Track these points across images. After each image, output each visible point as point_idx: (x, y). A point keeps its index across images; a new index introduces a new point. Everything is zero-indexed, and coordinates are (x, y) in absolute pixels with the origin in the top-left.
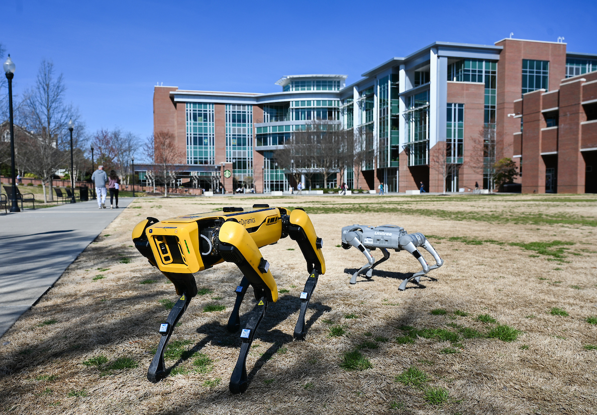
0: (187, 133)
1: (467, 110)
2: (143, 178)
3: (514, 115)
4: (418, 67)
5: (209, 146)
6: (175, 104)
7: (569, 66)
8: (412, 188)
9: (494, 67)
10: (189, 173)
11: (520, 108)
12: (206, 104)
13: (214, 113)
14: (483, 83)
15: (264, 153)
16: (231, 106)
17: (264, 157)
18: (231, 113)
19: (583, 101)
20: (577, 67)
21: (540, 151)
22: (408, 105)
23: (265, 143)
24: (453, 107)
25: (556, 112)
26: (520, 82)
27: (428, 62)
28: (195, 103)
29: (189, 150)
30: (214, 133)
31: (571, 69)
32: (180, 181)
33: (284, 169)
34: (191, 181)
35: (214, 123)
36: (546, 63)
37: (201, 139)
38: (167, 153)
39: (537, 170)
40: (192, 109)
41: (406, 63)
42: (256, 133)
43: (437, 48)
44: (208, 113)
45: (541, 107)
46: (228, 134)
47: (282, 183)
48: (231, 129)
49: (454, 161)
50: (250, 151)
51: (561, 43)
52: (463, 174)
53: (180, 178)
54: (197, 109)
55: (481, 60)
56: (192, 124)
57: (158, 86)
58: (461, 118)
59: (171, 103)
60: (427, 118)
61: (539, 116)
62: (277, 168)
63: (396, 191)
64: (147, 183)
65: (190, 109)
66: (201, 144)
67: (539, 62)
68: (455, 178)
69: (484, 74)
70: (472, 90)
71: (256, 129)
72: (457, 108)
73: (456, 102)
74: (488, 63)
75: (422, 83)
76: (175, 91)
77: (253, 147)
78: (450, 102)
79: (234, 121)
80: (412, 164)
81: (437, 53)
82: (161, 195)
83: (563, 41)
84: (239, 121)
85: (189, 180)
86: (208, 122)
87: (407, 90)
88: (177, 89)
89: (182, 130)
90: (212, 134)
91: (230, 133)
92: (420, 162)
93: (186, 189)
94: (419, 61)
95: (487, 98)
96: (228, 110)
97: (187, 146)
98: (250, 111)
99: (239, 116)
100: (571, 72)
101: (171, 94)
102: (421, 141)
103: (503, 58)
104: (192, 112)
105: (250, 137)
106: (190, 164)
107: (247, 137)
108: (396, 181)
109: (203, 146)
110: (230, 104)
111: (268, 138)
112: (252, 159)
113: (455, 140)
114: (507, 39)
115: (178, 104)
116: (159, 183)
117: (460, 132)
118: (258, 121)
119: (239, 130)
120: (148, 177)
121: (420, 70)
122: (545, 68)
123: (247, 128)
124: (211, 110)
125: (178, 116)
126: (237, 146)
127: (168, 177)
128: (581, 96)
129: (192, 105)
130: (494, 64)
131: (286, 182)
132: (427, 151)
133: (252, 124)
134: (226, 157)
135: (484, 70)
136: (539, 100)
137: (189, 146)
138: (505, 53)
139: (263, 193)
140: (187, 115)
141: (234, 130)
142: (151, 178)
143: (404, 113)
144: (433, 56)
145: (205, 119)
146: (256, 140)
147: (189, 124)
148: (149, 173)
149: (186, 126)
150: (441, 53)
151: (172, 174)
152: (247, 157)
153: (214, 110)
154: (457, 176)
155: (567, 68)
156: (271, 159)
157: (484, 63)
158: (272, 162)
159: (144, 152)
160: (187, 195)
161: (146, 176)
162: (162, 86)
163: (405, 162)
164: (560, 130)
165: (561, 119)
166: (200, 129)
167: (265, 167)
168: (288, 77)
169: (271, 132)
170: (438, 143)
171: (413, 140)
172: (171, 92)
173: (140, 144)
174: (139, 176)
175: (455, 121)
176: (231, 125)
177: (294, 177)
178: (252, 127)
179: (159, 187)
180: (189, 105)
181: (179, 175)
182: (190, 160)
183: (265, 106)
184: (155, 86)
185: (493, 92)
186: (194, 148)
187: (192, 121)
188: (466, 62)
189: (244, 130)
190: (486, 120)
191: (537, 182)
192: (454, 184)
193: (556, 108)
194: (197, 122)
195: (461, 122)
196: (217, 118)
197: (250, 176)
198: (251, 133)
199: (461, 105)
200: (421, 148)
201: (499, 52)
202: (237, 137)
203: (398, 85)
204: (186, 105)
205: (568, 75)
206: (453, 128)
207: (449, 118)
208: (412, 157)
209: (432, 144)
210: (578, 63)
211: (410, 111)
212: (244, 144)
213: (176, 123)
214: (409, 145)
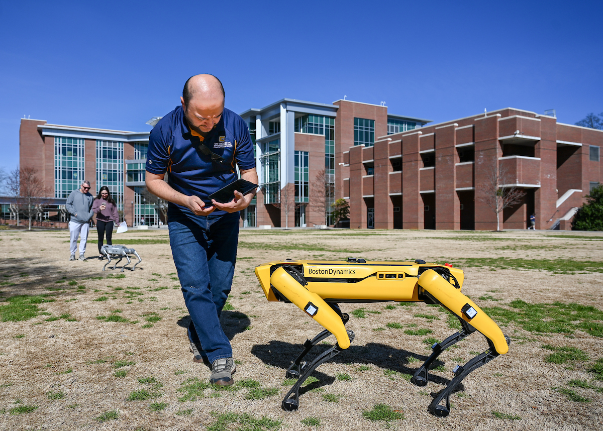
0: (55, 167)
1: (311, 158)
2: (6, 210)
3: (343, 164)
4: (272, 117)
5: (78, 180)
6: (43, 137)
7: (390, 125)
8: (267, 224)
9: (332, 123)
10: (57, 207)
11: (348, 158)
12: (76, 139)
13: (84, 148)
14: (324, 135)
15: (135, 188)
16: (102, 143)
17: (135, 193)
18: (102, 149)
19: (390, 156)
20: (397, 126)
21: (362, 194)
22: (263, 150)
23: (136, 179)
24: (300, 155)
25: (372, 163)
26: (353, 136)
27: (279, 115)
28: (64, 138)
29: (58, 183)
30: (84, 168)
31: (392, 128)
32: (47, 214)
33: (154, 204)
34: (59, 214)
35: (84, 157)
36: (372, 121)
37: (70, 173)
38: (31, 187)
39: (360, 209)
40: (61, 143)
41: (262, 114)
42: (127, 169)
43: (286, 103)
44: (78, 147)
45: (362, 159)
46: (99, 169)
47: (152, 217)
48: (102, 164)
49: (301, 201)
50: (121, 186)
51: (384, 106)
52: (309, 212)
53: (47, 211)
54: (67, 144)
55: (322, 116)
56: (61, 158)
57: (25, 119)
58: (306, 164)
59: (39, 136)
60: (279, 162)
61: (361, 166)
62: (146, 203)
63: (254, 226)
64: (11, 216)
65: (59, 143)
66: (70, 177)
67: (367, 120)
68: (303, 214)
69: (324, 128)
70: (315, 141)
71: (127, 165)
72: (303, 155)
73: (302, 150)
74: (327, 119)
75: (276, 132)
76: (43, 125)
77: (123, 182)
78: (297, 150)
79: (105, 156)
80: (268, 202)
81: (286, 108)
82: (25, 228)
83: (385, 105)
84: (110, 157)
85: (57, 213)
86: (78, 157)
87: (263, 137)
88: (46, 122)
89: (51, 164)
90: (81, 168)
91: (100, 168)
92: (274, 201)
93: (52, 223)
94: (273, 113)
95: (327, 148)
96: (99, 146)
97: (55, 179)
98: (121, 148)
99: (110, 152)
100: (392, 130)
101: (38, 128)
102: (275, 183)
103: (339, 115)
104: (61, 146)
105: (121, 173)
106: (58, 198)
107: (118, 173)
108: (254, 217)
109: (73, 180)
110: (100, 140)
111: (139, 175)
112: (122, 193)
113: (301, 183)
114: (341, 100)
115: (46, 138)
116: (23, 216)
117: (306, 175)
118: (129, 158)
119: (110, 166)
120: (12, 210)
121: (274, 120)
122: (372, 126)
123: (117, 164)
124: (81, 145)
125: (46, 150)
126: (107, 181)
127: (33, 210)
128: (389, 152)
129: (61, 139)
130: (332, 120)
131: (156, 216)
132: (279, 192)
133: (123, 160)
134: (96, 191)
135: (324, 124)
136: (360, 153)
137: (58, 179)
138: (340, 111)
139: (132, 227)
140: (56, 149)
141: (105, 165)
142: (15, 211)
143: (260, 157)
144: (283, 111)
145: (75, 154)
146: (127, 175)
147: (58, 158)
148: (13, 206)
149: (55, 160)
150: (289, 108)
151: (39, 207)
152: (118, 192)
153: (84, 145)
154: (305, 213)
155: (388, 126)
156: (141, 194)
157: (324, 118)
158: (142, 197)
159: (8, 186)
160: (52, 229)
161: (10, 209)
162: (29, 119)
163: (262, 200)
164: (375, 178)
165: (376, 169)
166: (70, 163)
167: (136, 202)
168: (158, 118)
169: (142, 169)
170: (288, 185)
171: (268, 181)
172: (39, 126)
173: (4, 177)
174: (2, 209)
175: (301, 166)
176: (102, 160)
177: (162, 211)
178: (123, 164)
179: (22, 220)
180: (58, 139)
181: (46, 209)
182: (58, 193)
183: (136, 144)
184: (22, 119)
185: (332, 143)
186: (63, 182)
187: (61, 155)
188: (310, 117)
189: (115, 166)
190: (327, 166)
191: (361, 220)
192: (302, 219)
193: (372, 160)
194: (67, 156)
195: (306, 167)
196: (87, 154)
197: (121, 210)
198: (122, 169)
199: (306, 153)
200: (274, 188)
201: (336, 110)
202: (107, 172)
203: (255, 132)
204: (55, 139)
205: (390, 132)
206: (300, 172)
207: (296, 164)
208: (268, 196)
209: (283, 186)
210: (397, 122)
211: (265, 155)
212: (115, 179)
213: (44, 156)
214: (265, 186)
